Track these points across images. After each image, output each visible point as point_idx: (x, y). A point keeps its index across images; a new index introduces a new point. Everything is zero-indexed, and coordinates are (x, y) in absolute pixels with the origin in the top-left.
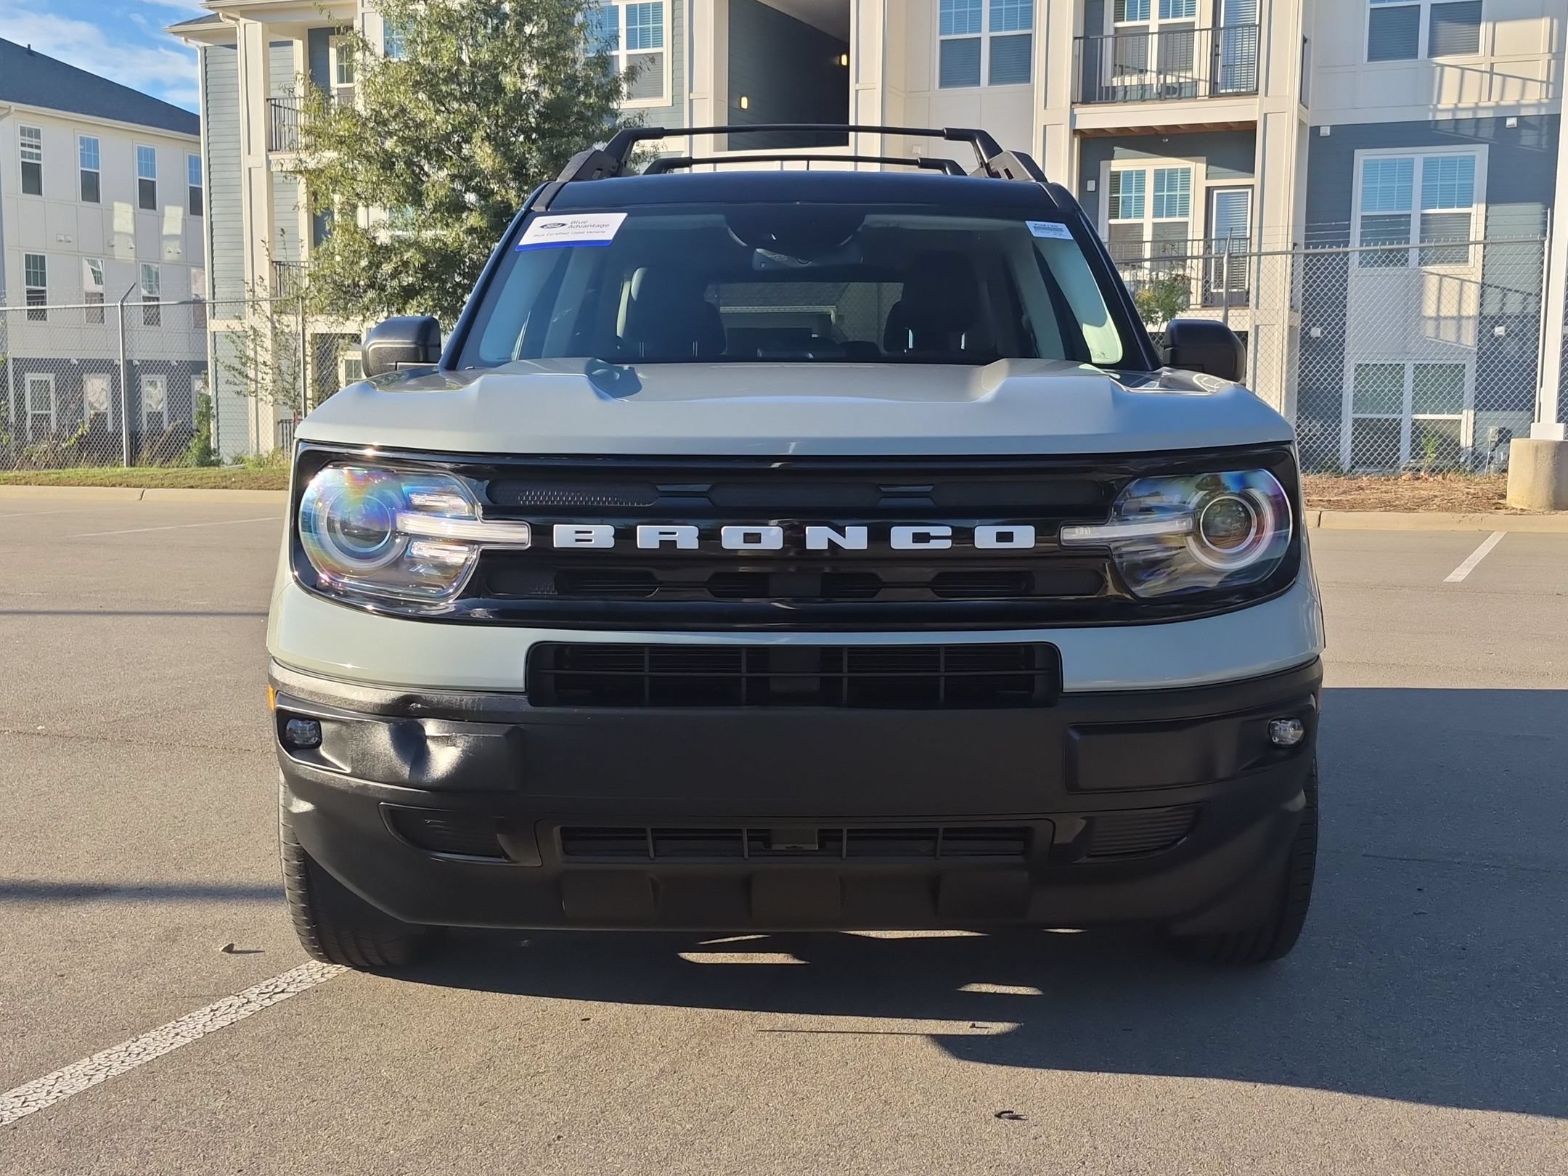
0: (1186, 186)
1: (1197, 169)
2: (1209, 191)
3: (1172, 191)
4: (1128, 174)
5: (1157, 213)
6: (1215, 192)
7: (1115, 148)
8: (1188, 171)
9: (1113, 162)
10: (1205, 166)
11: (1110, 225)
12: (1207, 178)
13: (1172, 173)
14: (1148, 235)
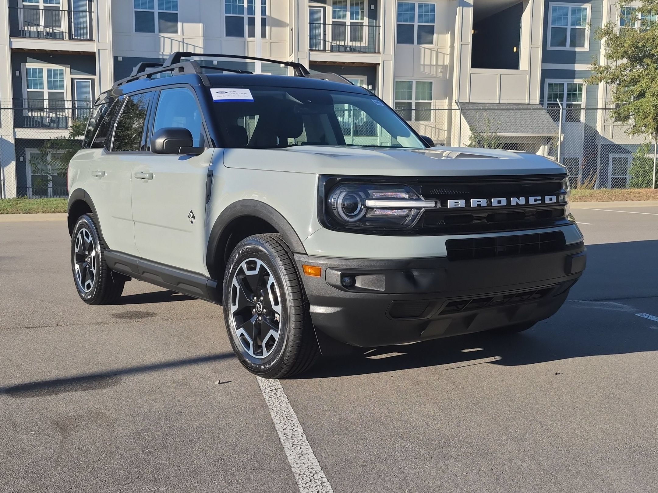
0: (62, 76)
1: (67, 70)
2: (72, 80)
3: (56, 78)
4: (35, 70)
5: (50, 87)
6: (75, 80)
7: (27, 58)
8: (62, 70)
9: (27, 63)
10: (70, 69)
11: (28, 92)
12: (71, 74)
13: (55, 70)
14: (46, 96)
